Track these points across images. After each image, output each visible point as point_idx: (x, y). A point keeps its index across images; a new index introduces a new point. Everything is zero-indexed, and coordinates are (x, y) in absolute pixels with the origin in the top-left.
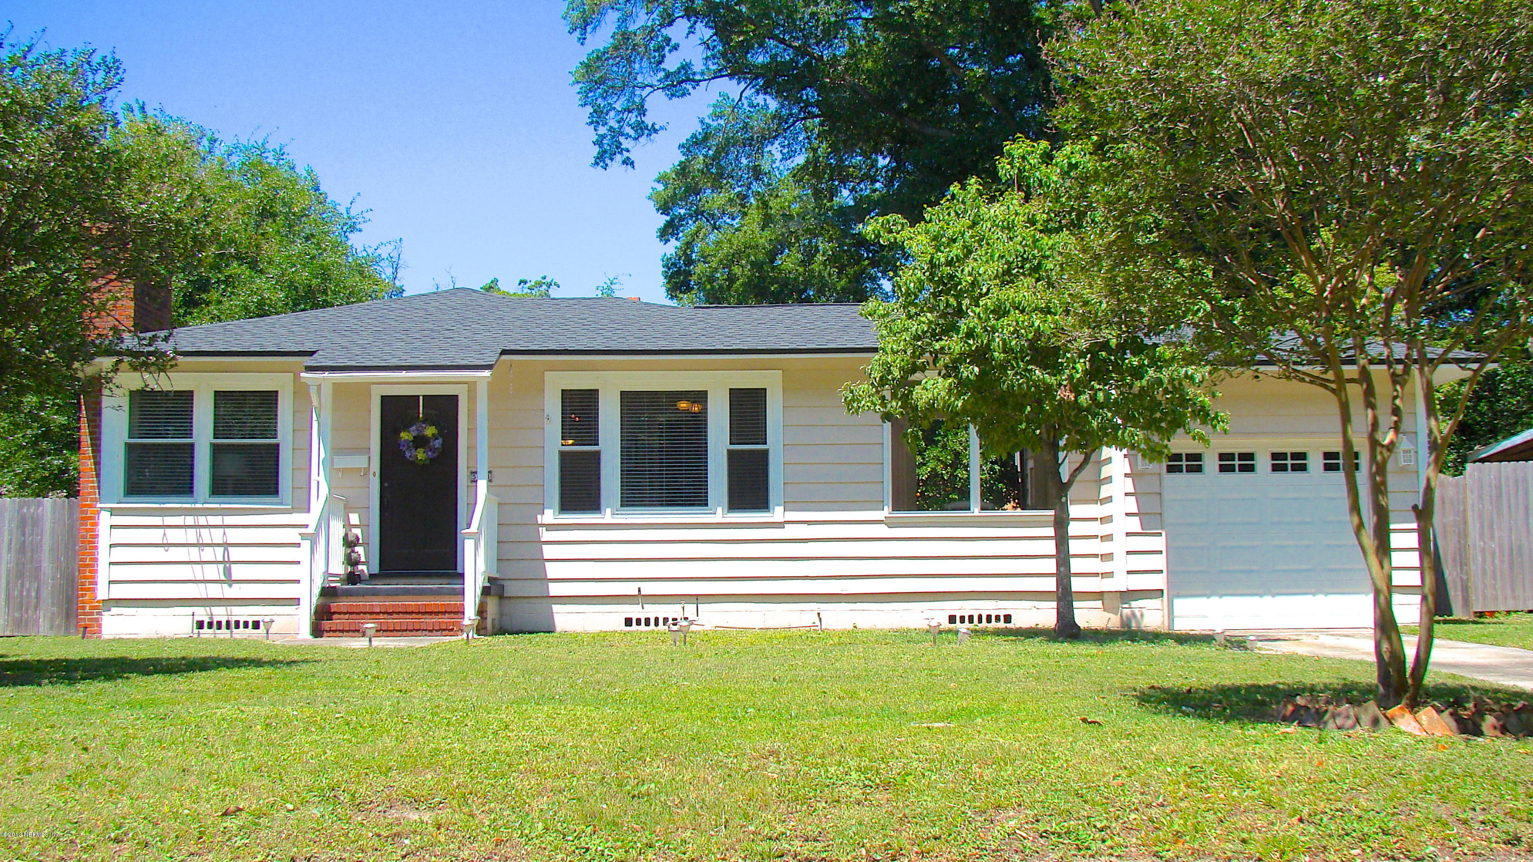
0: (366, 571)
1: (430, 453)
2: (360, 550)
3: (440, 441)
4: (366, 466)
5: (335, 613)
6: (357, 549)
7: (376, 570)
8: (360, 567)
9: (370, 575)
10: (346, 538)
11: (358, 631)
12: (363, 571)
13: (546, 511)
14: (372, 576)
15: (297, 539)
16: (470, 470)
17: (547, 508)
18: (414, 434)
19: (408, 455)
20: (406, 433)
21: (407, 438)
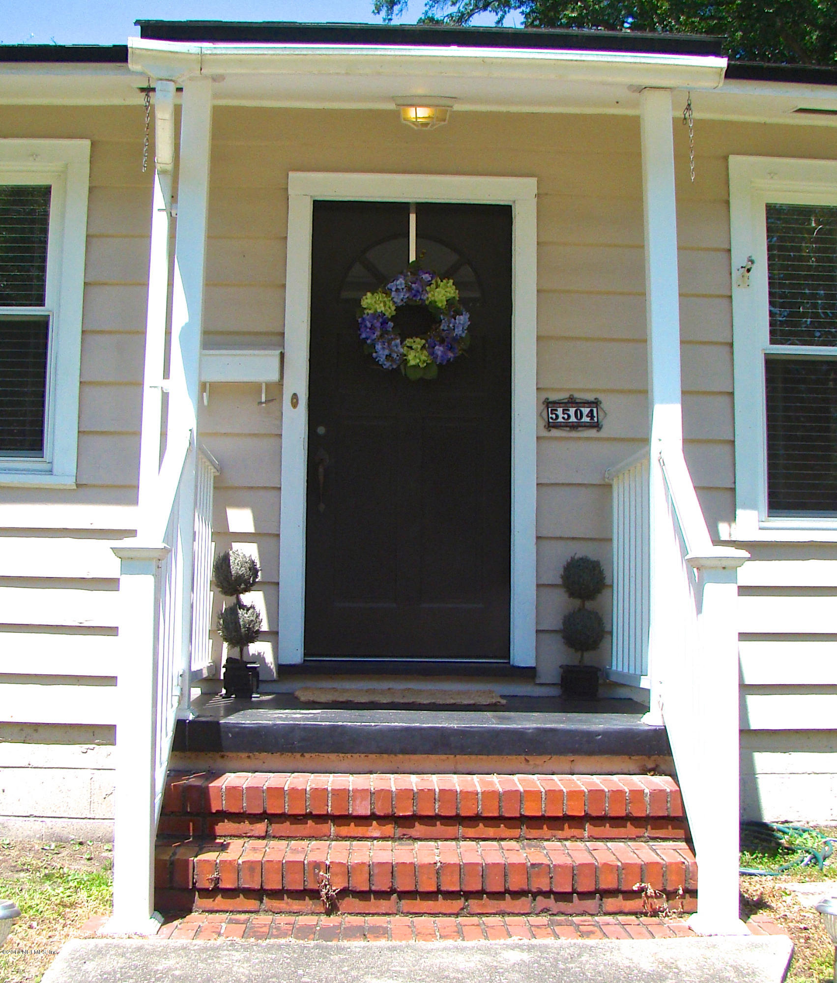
0: (269, 659)
1: (439, 350)
2: (254, 599)
3: (463, 319)
4: (275, 377)
5: (224, 815)
6: (247, 598)
7: (295, 654)
8: (254, 648)
9: (282, 668)
10: (222, 565)
11: (314, 894)
12: (260, 658)
13: (739, 512)
14: (284, 670)
15: (110, 567)
16: (545, 395)
17: (745, 507)
18: (400, 298)
19: (381, 352)
20: (379, 296)
21: (381, 308)
